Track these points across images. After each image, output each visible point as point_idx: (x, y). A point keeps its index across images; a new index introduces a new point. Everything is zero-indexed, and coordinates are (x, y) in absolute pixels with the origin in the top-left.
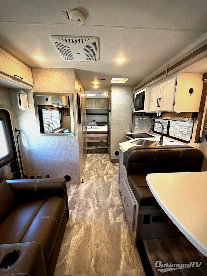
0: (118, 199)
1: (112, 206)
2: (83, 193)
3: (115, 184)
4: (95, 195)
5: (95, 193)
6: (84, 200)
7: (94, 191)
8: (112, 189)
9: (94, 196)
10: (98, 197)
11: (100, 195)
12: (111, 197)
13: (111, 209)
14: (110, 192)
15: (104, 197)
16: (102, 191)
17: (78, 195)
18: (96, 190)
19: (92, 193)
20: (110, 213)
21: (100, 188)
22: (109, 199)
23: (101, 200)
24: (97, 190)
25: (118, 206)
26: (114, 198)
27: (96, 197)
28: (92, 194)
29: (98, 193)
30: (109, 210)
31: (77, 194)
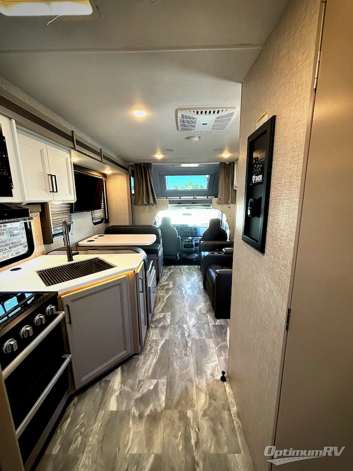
0: (152, 335)
1: (164, 328)
2: (211, 350)
3: (143, 370)
4: (189, 345)
5: (188, 348)
6: (204, 337)
7: (191, 351)
8: (155, 356)
9: (190, 342)
10: (184, 340)
11: (179, 344)
12: (162, 340)
13: (167, 325)
14: (160, 350)
15: (173, 341)
16: (175, 352)
17: (219, 346)
18: (188, 353)
19: (194, 348)
20: (169, 320)
21: (180, 360)
22: (166, 337)
23: (179, 335)
24: (186, 355)
25: (156, 327)
26: (157, 338)
27: (186, 341)
28: (195, 346)
29: (184, 347)
30: (169, 323)
31: (221, 346)
